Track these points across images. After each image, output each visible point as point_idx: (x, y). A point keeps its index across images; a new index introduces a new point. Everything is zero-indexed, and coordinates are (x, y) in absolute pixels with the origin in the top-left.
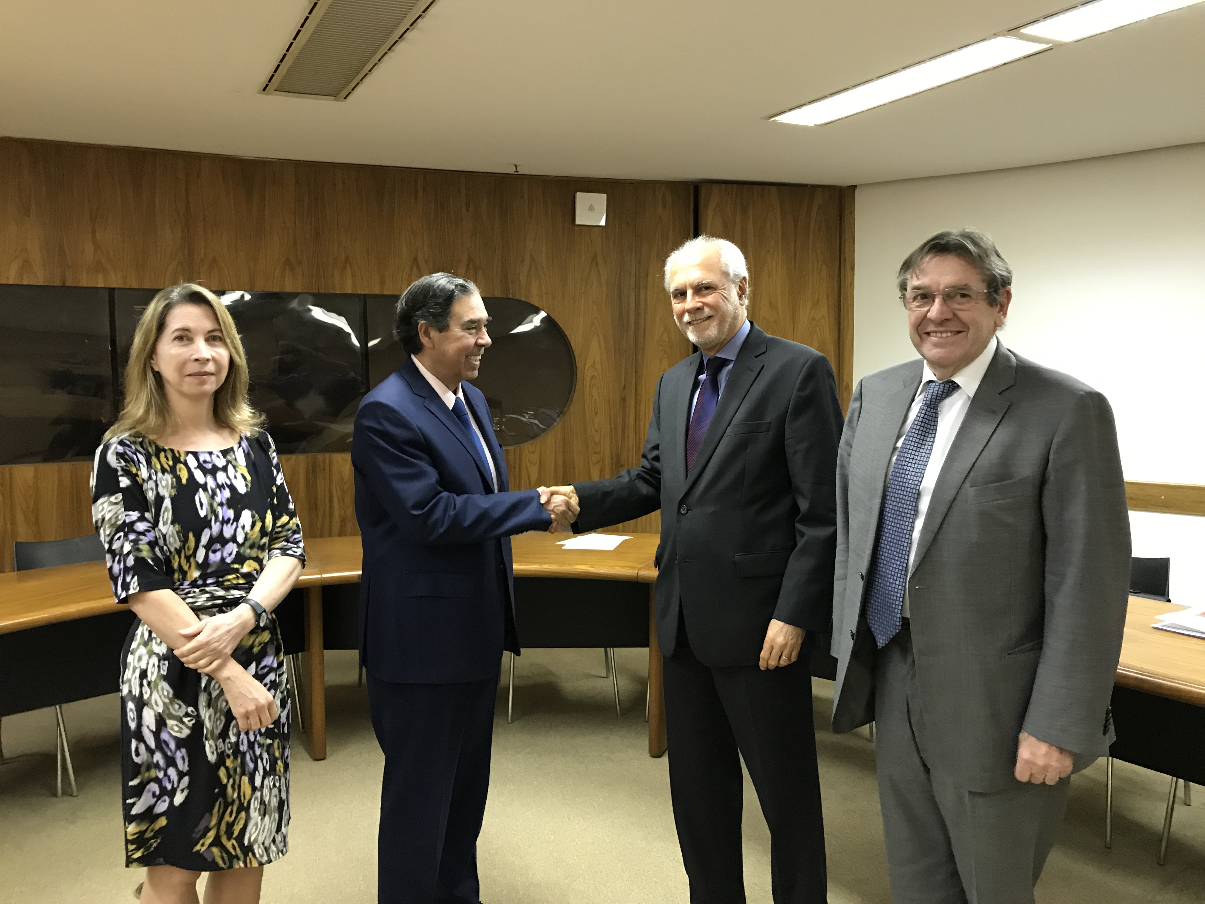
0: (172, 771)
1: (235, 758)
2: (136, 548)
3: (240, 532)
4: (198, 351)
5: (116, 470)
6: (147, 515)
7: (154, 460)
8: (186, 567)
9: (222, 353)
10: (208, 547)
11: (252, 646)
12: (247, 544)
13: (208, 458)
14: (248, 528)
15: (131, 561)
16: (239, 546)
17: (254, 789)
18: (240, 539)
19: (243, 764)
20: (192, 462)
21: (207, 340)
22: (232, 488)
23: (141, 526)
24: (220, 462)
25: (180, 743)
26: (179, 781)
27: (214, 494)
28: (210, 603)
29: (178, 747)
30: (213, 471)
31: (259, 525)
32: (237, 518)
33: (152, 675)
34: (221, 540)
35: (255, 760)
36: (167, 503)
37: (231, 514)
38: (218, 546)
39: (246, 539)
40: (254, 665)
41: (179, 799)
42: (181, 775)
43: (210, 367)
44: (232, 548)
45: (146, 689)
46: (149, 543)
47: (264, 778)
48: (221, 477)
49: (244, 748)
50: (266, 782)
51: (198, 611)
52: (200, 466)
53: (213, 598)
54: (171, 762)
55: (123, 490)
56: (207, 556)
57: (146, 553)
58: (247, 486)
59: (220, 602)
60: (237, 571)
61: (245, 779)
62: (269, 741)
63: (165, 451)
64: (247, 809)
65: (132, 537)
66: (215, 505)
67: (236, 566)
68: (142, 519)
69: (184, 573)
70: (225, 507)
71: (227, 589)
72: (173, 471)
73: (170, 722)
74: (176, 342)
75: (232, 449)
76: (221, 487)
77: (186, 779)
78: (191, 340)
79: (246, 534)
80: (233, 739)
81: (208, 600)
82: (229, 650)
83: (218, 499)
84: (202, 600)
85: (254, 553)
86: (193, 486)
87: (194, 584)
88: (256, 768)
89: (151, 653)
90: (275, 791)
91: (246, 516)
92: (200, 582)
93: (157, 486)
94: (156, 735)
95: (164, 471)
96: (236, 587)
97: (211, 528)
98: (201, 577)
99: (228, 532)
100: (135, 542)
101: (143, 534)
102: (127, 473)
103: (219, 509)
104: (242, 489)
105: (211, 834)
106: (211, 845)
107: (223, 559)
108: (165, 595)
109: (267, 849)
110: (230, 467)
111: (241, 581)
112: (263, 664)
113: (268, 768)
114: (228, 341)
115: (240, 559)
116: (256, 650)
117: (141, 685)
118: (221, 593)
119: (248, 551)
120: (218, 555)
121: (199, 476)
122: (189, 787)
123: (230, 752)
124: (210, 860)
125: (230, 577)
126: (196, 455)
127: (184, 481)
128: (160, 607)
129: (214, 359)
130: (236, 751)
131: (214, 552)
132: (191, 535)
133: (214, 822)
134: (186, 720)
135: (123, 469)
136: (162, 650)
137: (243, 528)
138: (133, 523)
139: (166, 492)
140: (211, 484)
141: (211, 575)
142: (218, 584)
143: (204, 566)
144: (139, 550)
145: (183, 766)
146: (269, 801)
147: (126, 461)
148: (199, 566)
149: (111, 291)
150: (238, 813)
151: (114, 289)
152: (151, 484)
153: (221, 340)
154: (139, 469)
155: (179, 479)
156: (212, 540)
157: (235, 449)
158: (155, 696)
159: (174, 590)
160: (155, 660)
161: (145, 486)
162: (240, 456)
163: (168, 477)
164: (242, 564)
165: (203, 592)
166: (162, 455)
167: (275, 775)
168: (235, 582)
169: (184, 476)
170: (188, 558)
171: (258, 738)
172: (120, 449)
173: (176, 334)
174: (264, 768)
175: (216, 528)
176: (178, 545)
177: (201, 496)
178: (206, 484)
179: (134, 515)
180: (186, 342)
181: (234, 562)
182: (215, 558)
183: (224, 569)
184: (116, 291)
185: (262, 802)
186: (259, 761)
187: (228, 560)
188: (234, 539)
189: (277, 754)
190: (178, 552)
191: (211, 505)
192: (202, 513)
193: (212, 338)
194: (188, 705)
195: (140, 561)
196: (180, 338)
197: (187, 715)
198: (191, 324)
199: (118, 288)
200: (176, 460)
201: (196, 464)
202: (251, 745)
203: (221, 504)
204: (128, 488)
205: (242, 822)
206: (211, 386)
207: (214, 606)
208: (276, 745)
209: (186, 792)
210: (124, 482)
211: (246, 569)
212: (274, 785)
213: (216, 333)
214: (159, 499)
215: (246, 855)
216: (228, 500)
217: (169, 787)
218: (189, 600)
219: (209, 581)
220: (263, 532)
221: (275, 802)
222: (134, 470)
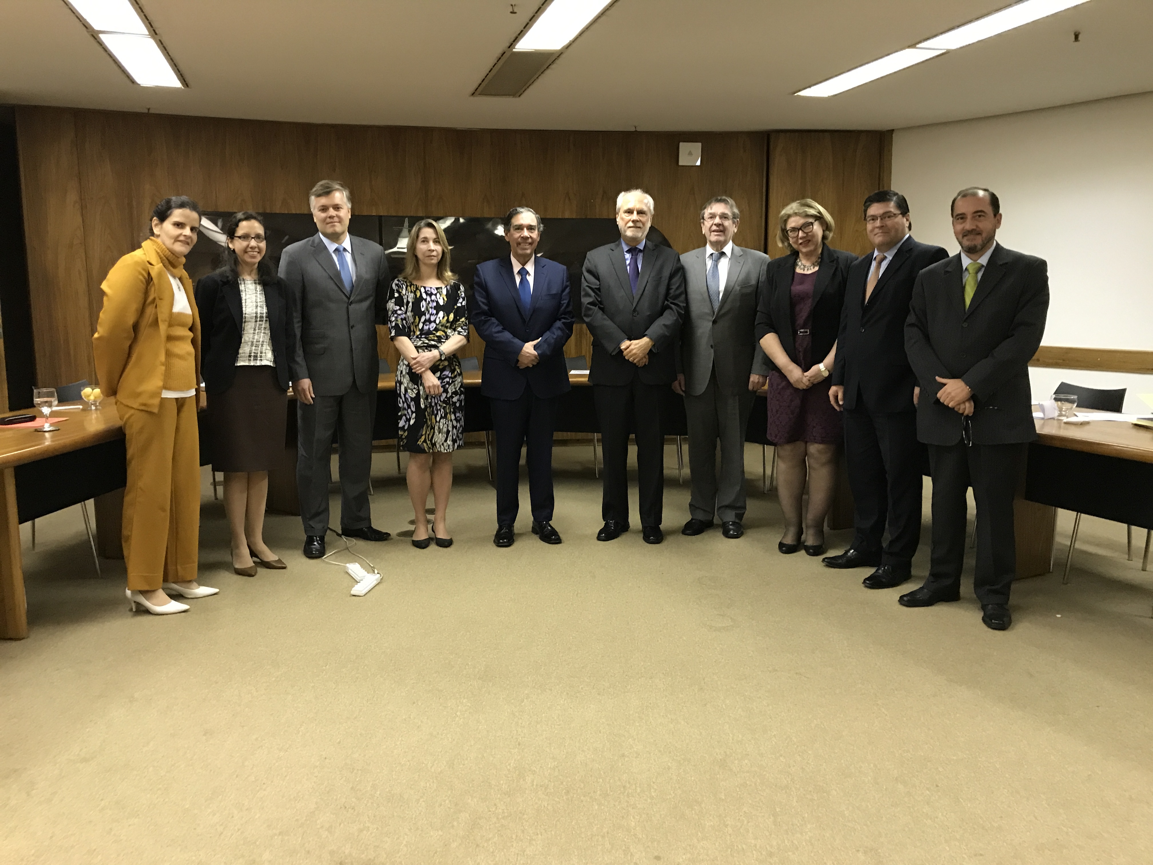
0: (409, 411)
1: (430, 408)
2: (396, 320)
3: (437, 319)
4: (430, 246)
5: (394, 290)
6: (402, 308)
7: (409, 288)
8: (415, 330)
9: (438, 248)
10: (424, 323)
11: (439, 365)
12: (440, 324)
13: (429, 289)
14: (441, 318)
15: (394, 324)
16: (437, 324)
17: (436, 421)
18: (437, 322)
19: (433, 411)
20: (423, 290)
21: (434, 242)
22: (437, 302)
23: (399, 312)
24: (434, 292)
25: (412, 399)
26: (412, 415)
27: (429, 303)
28: (422, 345)
29: (411, 401)
30: (431, 295)
31: (446, 318)
32: (437, 314)
33: (404, 373)
34: (429, 321)
35: (437, 410)
36: (410, 304)
37: (435, 312)
38: (428, 323)
39: (440, 322)
40: (439, 373)
41: (412, 422)
42: (413, 412)
43: (434, 253)
44: (433, 325)
45: (402, 378)
46: (402, 319)
47: (440, 419)
48: (433, 297)
49: (433, 404)
50: (442, 420)
51: (417, 348)
52: (426, 292)
53: (424, 343)
54: (409, 407)
55: (395, 298)
56: (423, 327)
57: (399, 322)
58: (444, 302)
59: (426, 345)
60: (434, 334)
61: (433, 417)
62: (444, 405)
63: (414, 285)
64: (434, 429)
65: (395, 315)
66: (429, 307)
67: (434, 332)
68: (400, 309)
69: (414, 332)
70: (433, 309)
71: (429, 340)
72: (415, 293)
73: (409, 391)
74: (422, 243)
75: (441, 288)
76: (433, 301)
77: (414, 415)
78: (428, 242)
79: (440, 321)
80: (430, 401)
81: (422, 343)
82: (428, 365)
83: (430, 305)
84: (419, 343)
85: (443, 328)
86: (421, 299)
87: (417, 337)
88: (437, 413)
89: (404, 364)
90: (446, 426)
91: (441, 314)
92: (419, 336)
93: (408, 297)
94: (405, 395)
95: (411, 292)
96: (433, 340)
97: (425, 316)
98: (420, 334)
99: (432, 318)
100: (396, 318)
101: (400, 315)
102: (398, 292)
103: (430, 309)
104: (441, 303)
105: (423, 437)
106: (423, 442)
107: (429, 329)
108: (405, 339)
109: (440, 446)
110: (438, 294)
111: (436, 338)
112: (443, 374)
113: (443, 415)
114: (441, 242)
115: (436, 330)
116: (440, 367)
117: (401, 377)
118: (427, 341)
119: (440, 327)
120: (428, 326)
121: (424, 296)
122: (415, 418)
123: (428, 406)
124: (423, 448)
125: (431, 336)
126: (425, 288)
127: (418, 297)
128: (402, 342)
129: (436, 250)
130: (431, 406)
131: (426, 325)
132: (417, 317)
133: (424, 433)
134: (414, 390)
135: (397, 290)
136: (406, 363)
137: (439, 318)
138: (397, 311)
139: (410, 300)
140: (428, 299)
141: (424, 334)
142: (426, 338)
143: (422, 330)
144: (397, 321)
145: (414, 409)
146: (442, 428)
147: (398, 287)
148: (420, 330)
149: (380, 217)
150: (431, 430)
151: (381, 216)
152: (406, 297)
153: (439, 242)
154: (402, 290)
155: (416, 295)
156: (425, 321)
157: (443, 288)
158: (405, 380)
159: (409, 338)
160: (405, 366)
161: (404, 297)
162: (444, 292)
163: (412, 294)
164: (437, 332)
165: (421, 340)
166: (412, 286)
167: (446, 419)
168: (433, 338)
169: (418, 295)
170: (416, 326)
171: (439, 402)
172: (397, 282)
173: (423, 240)
174: (441, 415)
175: (428, 316)
176: (412, 320)
177: (423, 303)
178: (426, 299)
179: (398, 308)
180: (426, 243)
181: (434, 330)
182: (426, 328)
183: (429, 332)
184: (383, 218)
185: (439, 428)
186: (439, 411)
187: (431, 329)
188: (435, 321)
189: (448, 411)
190: (412, 323)
191: (427, 307)
192: (423, 309)
193: (436, 241)
194: (415, 385)
195: (397, 325)
196: (423, 241)
197: (415, 388)
198: (428, 236)
199: (384, 216)
200: (417, 289)
201: (424, 291)
202: (436, 404)
203: (431, 308)
204: (397, 297)
205: (432, 434)
206: (435, 261)
207: (424, 346)
208: (447, 407)
209: (414, 420)
210: (396, 295)
211: (438, 334)
212: (446, 423)
213: (437, 240)
214: (408, 302)
215: (433, 447)
216: (435, 307)
217: (408, 417)
218: (415, 343)
219: (423, 336)
220: (448, 321)
221: (445, 430)
222: (400, 291)
